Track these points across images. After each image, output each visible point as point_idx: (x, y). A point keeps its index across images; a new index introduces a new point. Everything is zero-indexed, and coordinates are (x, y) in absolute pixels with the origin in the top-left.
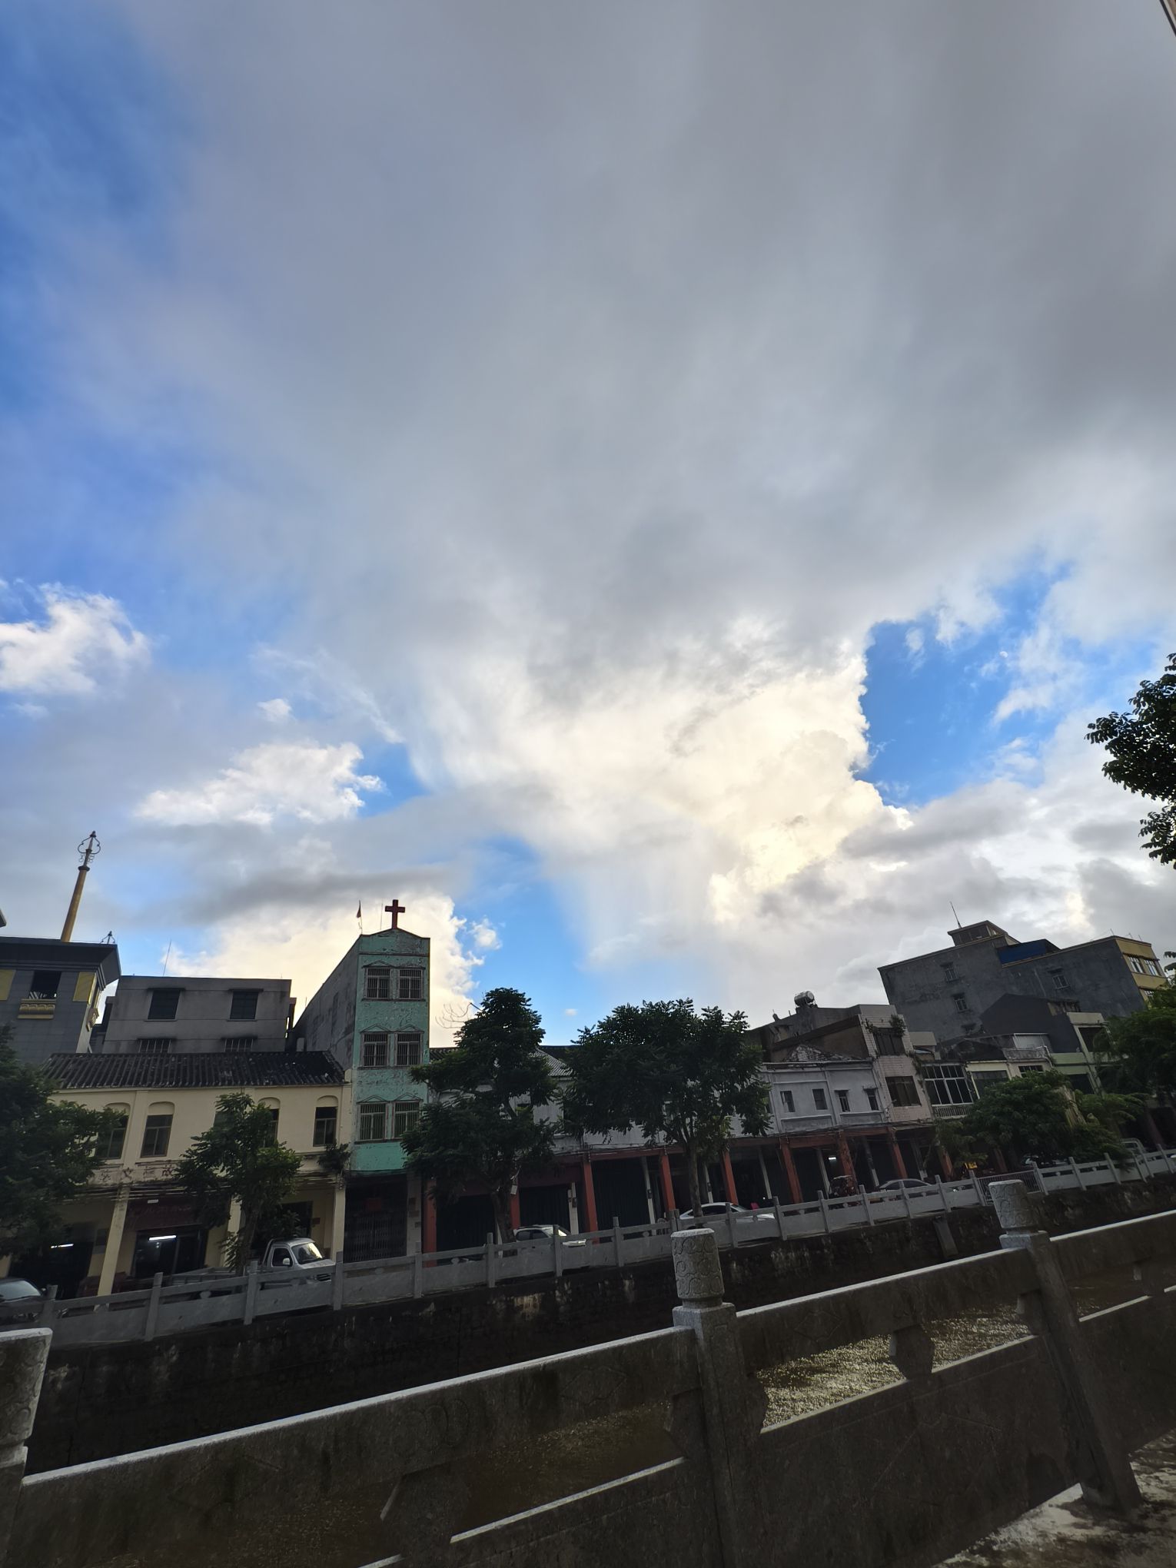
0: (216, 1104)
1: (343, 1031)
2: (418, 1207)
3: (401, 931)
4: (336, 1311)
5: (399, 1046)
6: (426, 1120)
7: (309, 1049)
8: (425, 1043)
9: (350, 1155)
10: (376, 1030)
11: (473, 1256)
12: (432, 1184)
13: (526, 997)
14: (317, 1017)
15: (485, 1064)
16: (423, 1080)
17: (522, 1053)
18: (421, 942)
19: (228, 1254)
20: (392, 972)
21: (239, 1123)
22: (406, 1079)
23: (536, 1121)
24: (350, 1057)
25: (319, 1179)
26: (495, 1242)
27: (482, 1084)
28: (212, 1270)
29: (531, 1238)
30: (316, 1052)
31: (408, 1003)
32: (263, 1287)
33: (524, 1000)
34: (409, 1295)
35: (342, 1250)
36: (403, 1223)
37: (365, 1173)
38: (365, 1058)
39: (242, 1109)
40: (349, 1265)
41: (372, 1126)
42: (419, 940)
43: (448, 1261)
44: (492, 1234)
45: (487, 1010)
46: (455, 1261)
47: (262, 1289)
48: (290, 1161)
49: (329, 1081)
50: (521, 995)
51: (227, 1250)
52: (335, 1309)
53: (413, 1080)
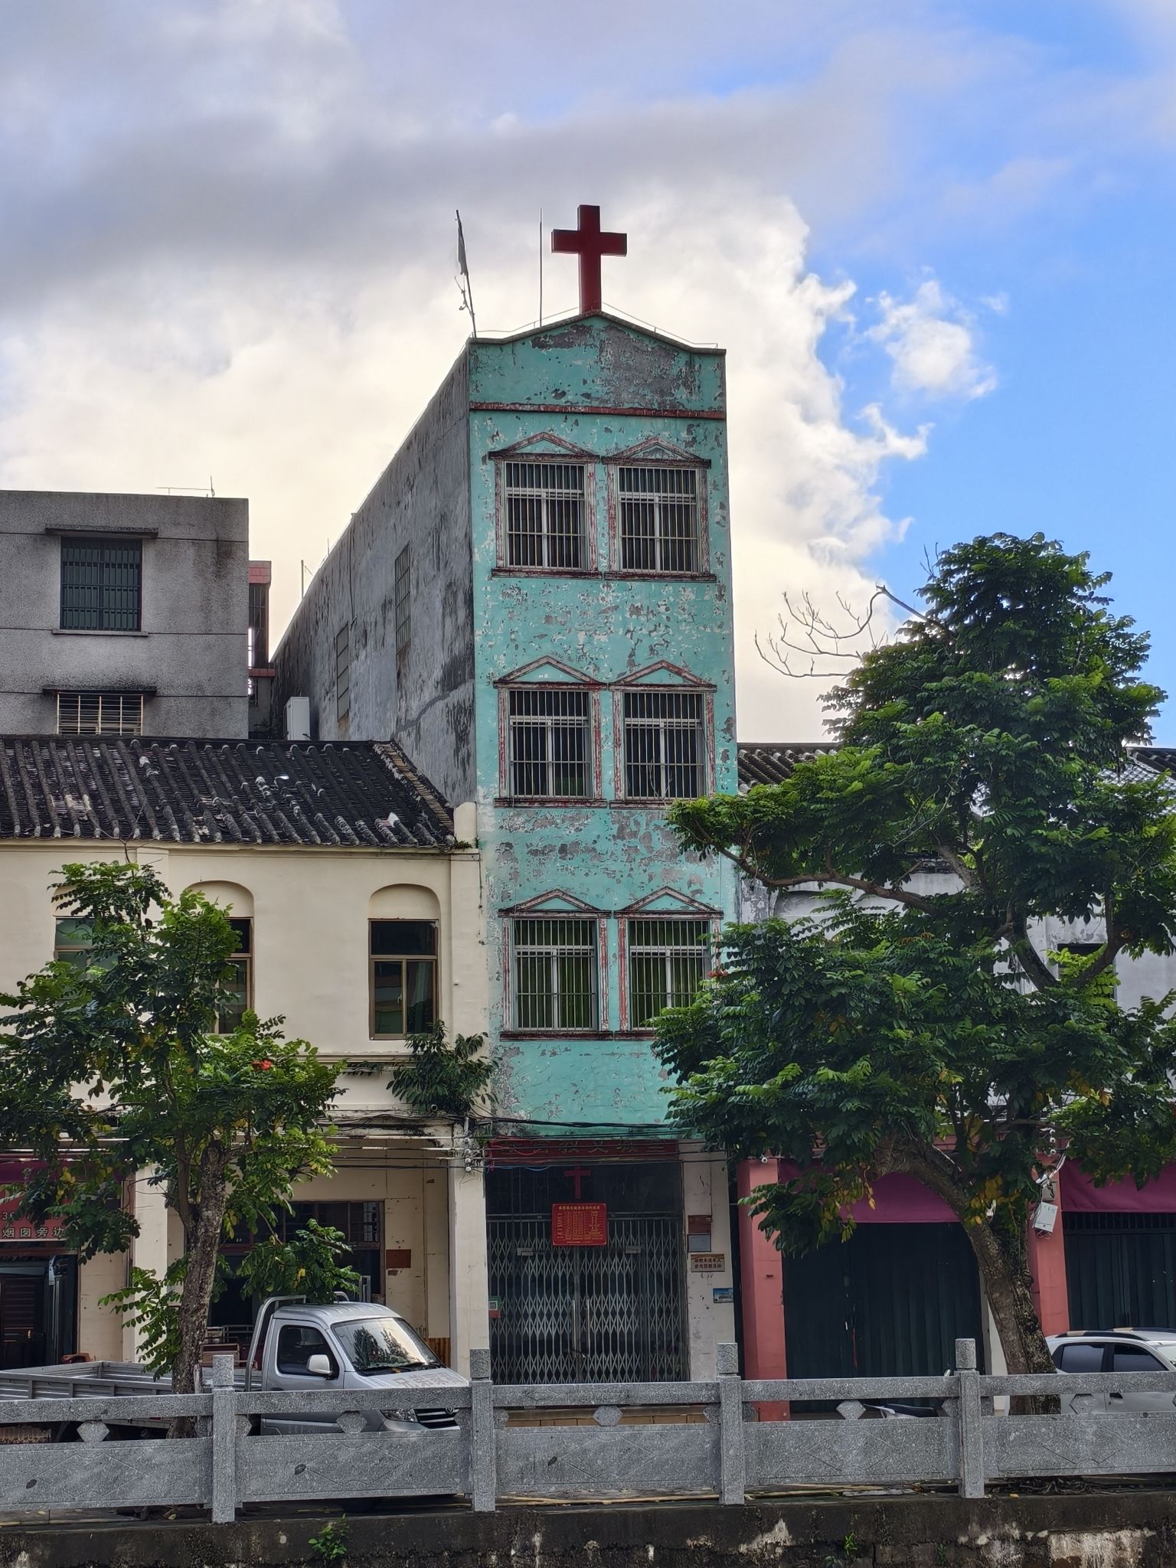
0: (53, 891)
1: (438, 674)
2: (720, 1243)
3: (617, 325)
4: (480, 1515)
5: (631, 733)
6: (735, 975)
7: (329, 732)
8: (720, 723)
9: (489, 1069)
10: (546, 675)
11: (910, 1401)
12: (763, 1177)
13: (1094, 567)
14: (344, 629)
15: (939, 801)
16: (721, 848)
17: (1076, 766)
18: (690, 364)
19: (144, 1329)
20: (592, 475)
21: (130, 953)
22: (659, 842)
23: (1127, 1002)
24: (465, 761)
25: (396, 1135)
26: (983, 1366)
27: (931, 870)
28: (103, 1369)
29: (1107, 1366)
30: (354, 745)
31: (654, 586)
32: (257, 1426)
33: (1084, 579)
34: (703, 1491)
35: (485, 1345)
36: (674, 1286)
37: (543, 1132)
38: (519, 768)
39: (133, 912)
40: (513, 1392)
41: (555, 989)
42: (682, 360)
43: (827, 1409)
44: (971, 1343)
45: (945, 614)
46: (851, 1411)
47: (256, 1431)
48: (302, 1076)
49: (403, 840)
50: (1073, 561)
51: (140, 1319)
52: (479, 1507)
53: (685, 846)
